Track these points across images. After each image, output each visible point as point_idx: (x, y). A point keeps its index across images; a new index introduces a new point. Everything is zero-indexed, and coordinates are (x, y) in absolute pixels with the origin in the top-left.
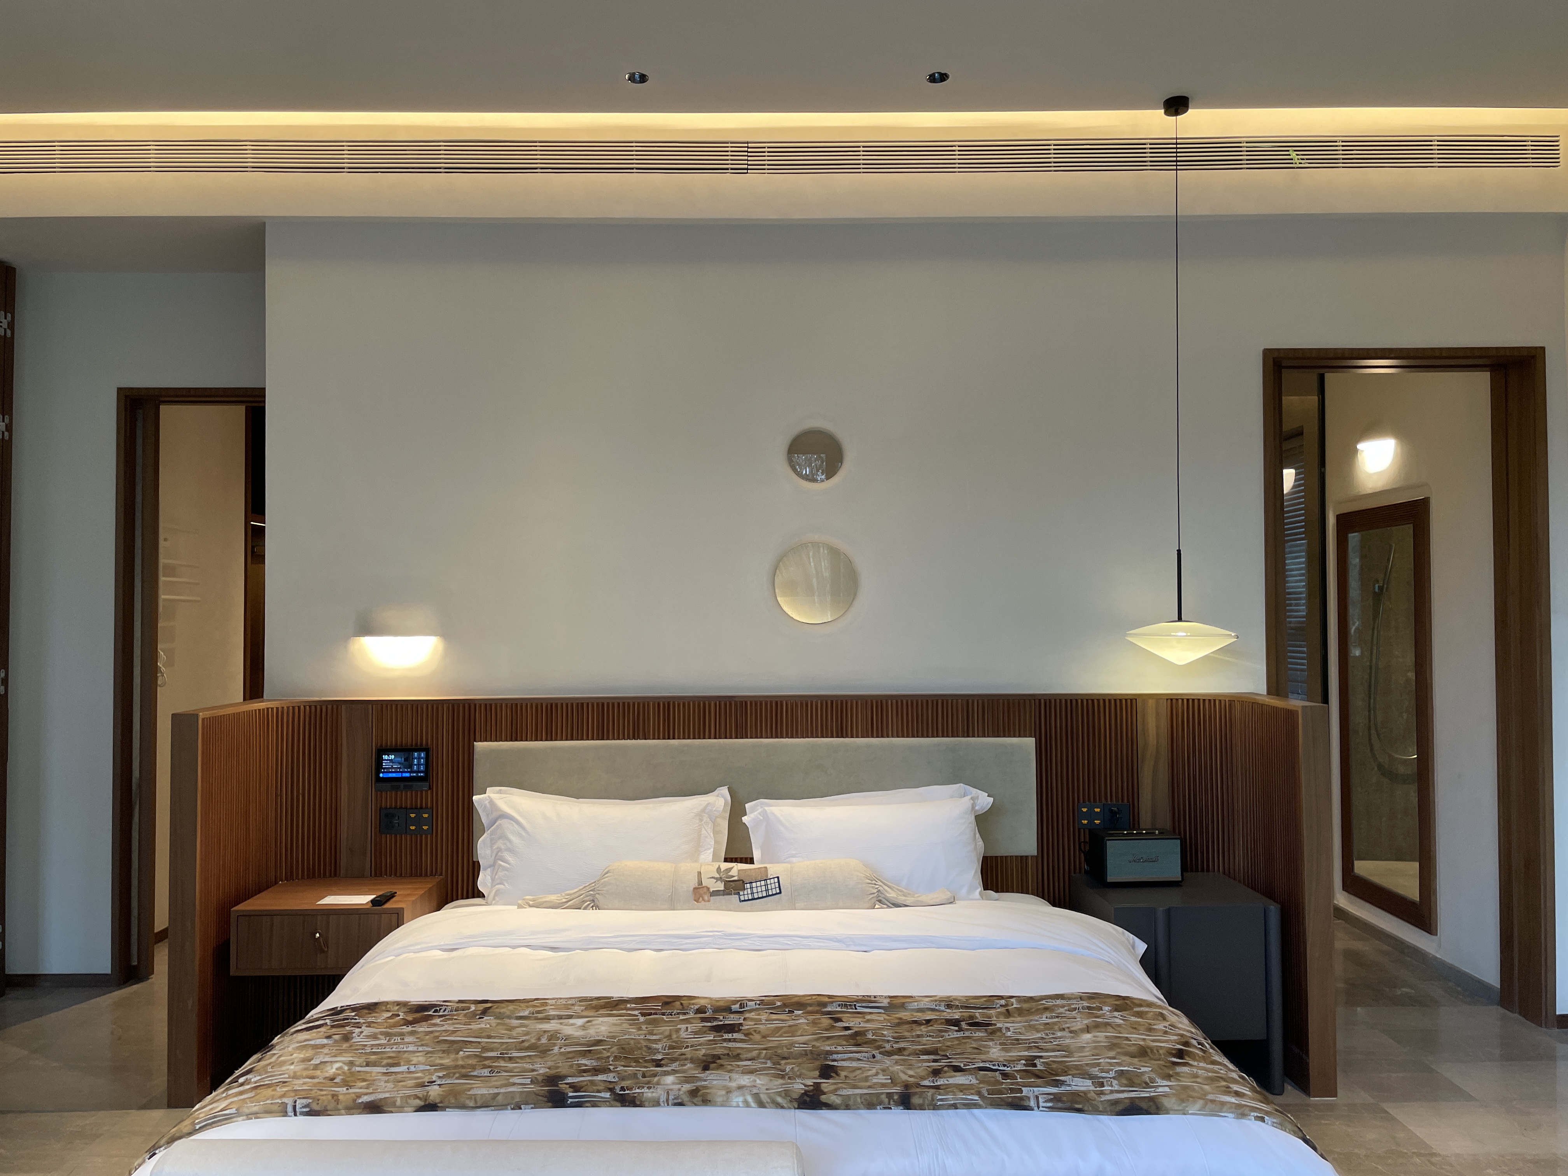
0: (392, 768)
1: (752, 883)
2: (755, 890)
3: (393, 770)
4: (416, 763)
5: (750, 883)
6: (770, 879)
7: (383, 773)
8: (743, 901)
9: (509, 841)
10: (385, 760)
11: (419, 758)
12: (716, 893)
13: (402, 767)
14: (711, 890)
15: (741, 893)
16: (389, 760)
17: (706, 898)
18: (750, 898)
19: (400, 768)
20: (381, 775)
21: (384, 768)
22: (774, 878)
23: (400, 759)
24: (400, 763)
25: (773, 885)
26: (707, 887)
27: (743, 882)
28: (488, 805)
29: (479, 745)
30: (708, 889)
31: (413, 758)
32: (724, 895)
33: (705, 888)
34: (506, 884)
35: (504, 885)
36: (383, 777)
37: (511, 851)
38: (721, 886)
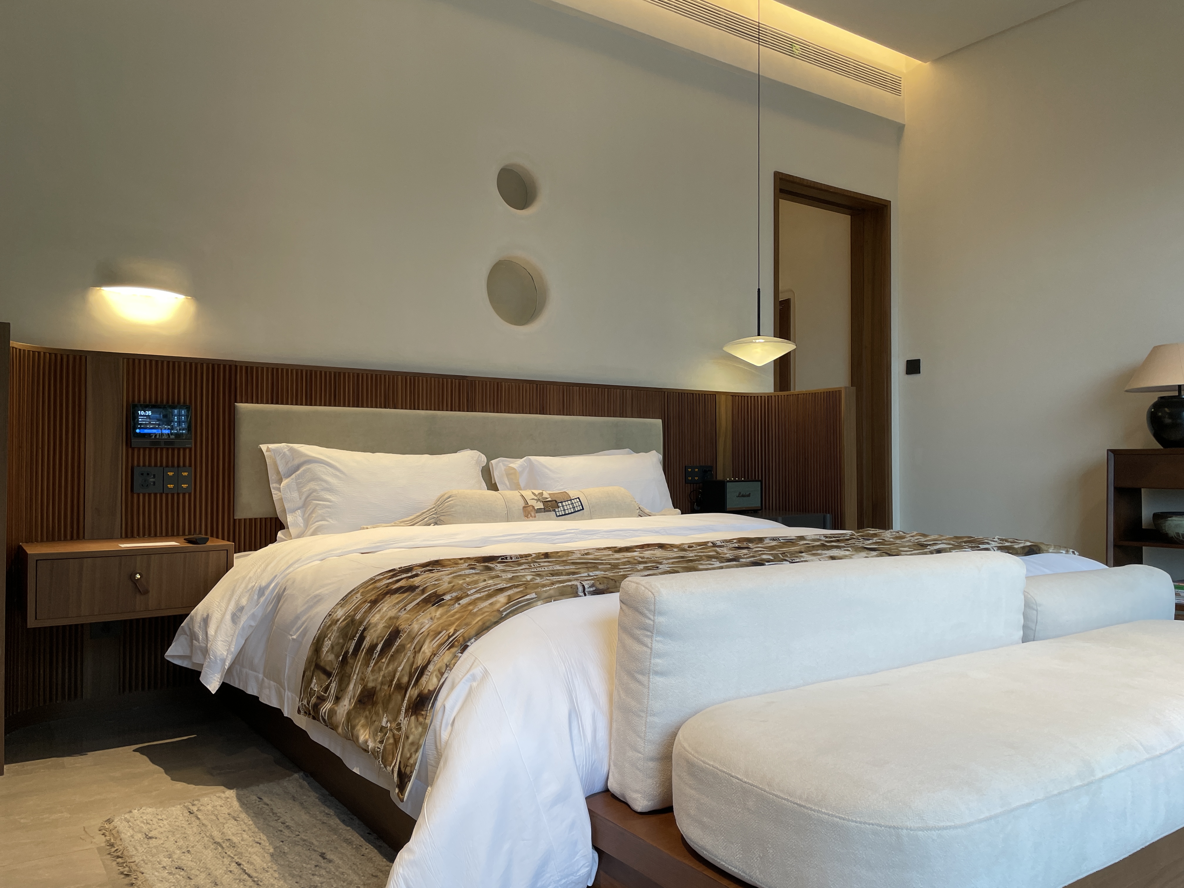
0: (150, 424)
1: (562, 502)
2: (565, 508)
3: (151, 426)
4: (176, 420)
5: (561, 502)
6: (573, 499)
7: (140, 428)
8: (559, 516)
9: (326, 481)
10: (141, 415)
11: (179, 415)
12: (539, 511)
13: (161, 423)
14: (536, 508)
15: (557, 510)
16: (146, 416)
17: (533, 515)
18: (563, 514)
19: (159, 425)
20: (138, 431)
21: (141, 424)
22: (576, 499)
23: (158, 416)
24: (158, 420)
25: (577, 503)
26: (532, 506)
27: (556, 501)
28: (287, 453)
29: (243, 407)
30: (533, 507)
31: (172, 415)
32: (545, 512)
33: (531, 507)
34: (330, 520)
35: (327, 521)
36: (140, 433)
37: (330, 490)
38: (541, 506)
